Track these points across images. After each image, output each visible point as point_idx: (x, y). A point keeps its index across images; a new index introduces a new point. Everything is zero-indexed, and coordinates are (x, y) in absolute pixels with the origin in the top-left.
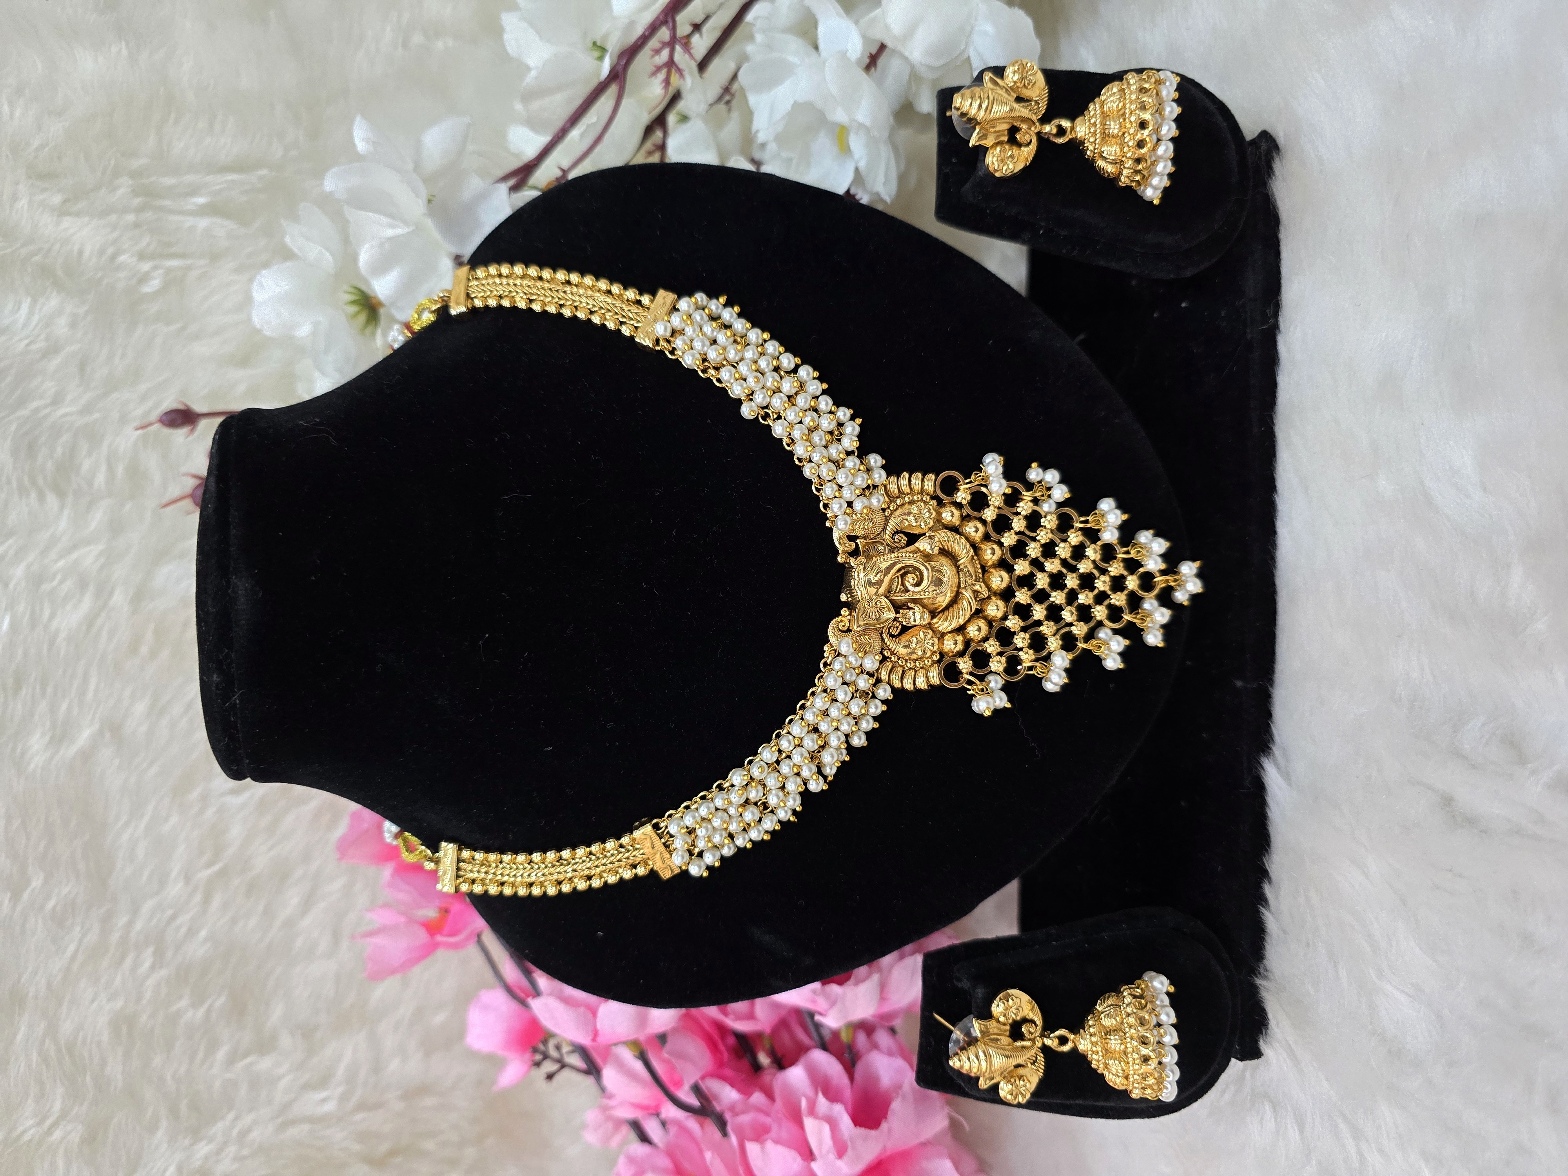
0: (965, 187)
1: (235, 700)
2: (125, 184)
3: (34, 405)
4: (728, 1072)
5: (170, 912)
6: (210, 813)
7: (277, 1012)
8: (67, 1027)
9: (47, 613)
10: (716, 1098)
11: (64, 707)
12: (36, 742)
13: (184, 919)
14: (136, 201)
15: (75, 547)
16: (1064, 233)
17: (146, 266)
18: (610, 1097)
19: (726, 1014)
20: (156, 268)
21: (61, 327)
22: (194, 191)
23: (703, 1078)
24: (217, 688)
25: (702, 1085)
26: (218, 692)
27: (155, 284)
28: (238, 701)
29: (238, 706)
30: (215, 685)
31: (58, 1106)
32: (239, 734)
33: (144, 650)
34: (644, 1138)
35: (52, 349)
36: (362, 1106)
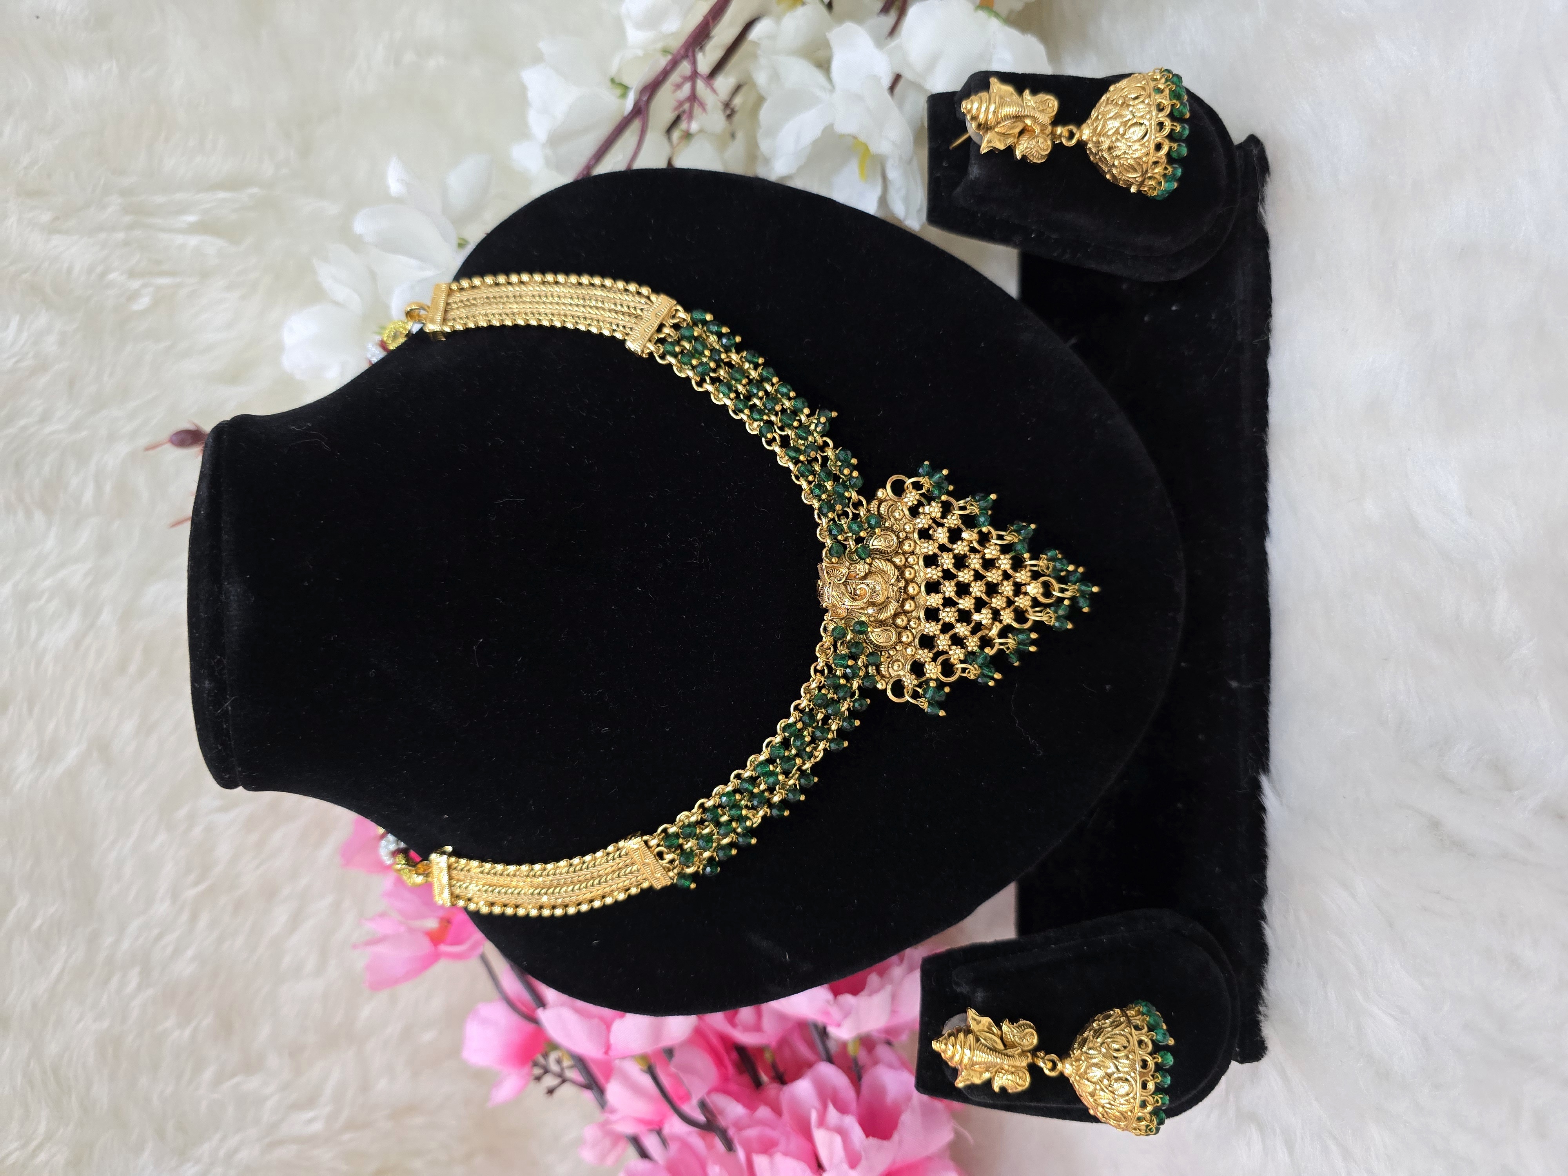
0: (956, 191)
1: (227, 707)
2: (115, 202)
3: (22, 423)
4: (733, 1087)
5: (156, 931)
6: (197, 831)
7: (265, 1031)
8: (52, 1048)
9: (34, 633)
10: (721, 1112)
11: (51, 726)
12: (23, 761)
13: (171, 938)
14: (127, 219)
15: (62, 565)
16: (1054, 236)
17: (135, 284)
18: (613, 1111)
19: (733, 1024)
20: (145, 286)
21: (50, 344)
22: (183, 209)
23: (709, 1093)
24: (209, 695)
25: (708, 1101)
26: (210, 699)
27: (143, 302)
28: (230, 708)
29: (230, 713)
30: (207, 692)
31: (42, 1129)
32: (230, 741)
33: (132, 669)
34: (644, 1154)
35: (42, 366)
36: (351, 1126)
